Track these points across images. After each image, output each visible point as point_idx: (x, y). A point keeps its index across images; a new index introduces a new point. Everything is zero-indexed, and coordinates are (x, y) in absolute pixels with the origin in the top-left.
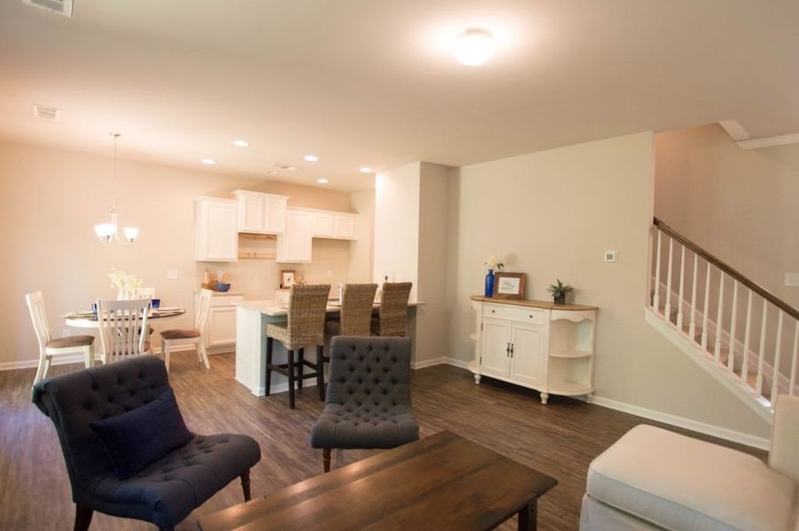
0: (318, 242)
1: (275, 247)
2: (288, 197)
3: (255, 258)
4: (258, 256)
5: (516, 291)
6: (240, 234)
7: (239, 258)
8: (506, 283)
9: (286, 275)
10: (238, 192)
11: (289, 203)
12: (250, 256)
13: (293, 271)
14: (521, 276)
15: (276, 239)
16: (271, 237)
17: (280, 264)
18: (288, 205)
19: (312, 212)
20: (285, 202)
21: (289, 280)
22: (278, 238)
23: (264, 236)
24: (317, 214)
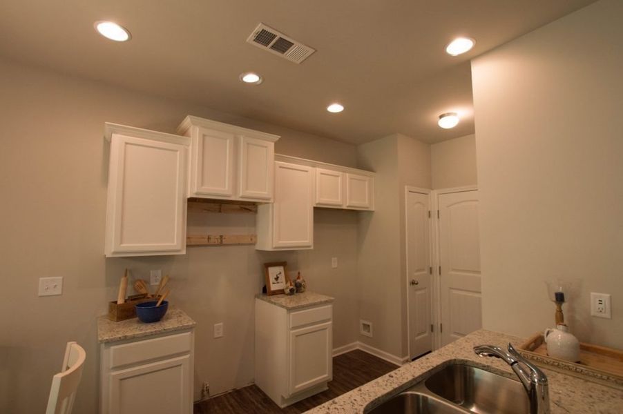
0: (322, 214)
1: (254, 224)
2: (277, 138)
3: (221, 244)
4: (226, 241)
6: (191, 201)
7: (188, 247)
9: (274, 272)
10: (188, 121)
11: (278, 148)
12: (212, 241)
13: (284, 265)
15: (256, 212)
16: (249, 208)
17: (262, 253)
18: (276, 151)
19: (313, 166)
20: (272, 145)
21: (277, 279)
22: (260, 208)
23: (237, 207)
24: (319, 170)
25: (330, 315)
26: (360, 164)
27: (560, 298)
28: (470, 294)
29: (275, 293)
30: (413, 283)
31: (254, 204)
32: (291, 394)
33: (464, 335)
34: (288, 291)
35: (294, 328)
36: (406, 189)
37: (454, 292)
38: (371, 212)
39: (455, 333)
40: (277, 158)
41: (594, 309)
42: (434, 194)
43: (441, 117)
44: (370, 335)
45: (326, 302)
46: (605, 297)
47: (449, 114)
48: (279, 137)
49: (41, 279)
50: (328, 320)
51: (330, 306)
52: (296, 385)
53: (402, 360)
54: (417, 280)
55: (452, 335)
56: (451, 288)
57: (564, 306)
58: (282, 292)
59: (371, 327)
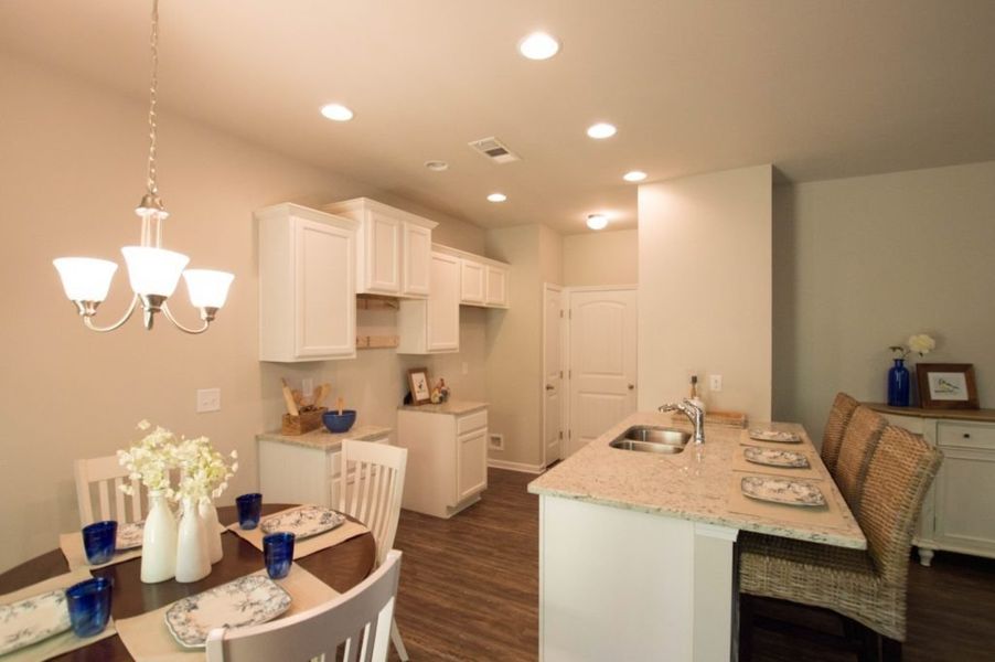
0: (466, 312)
1: (395, 323)
3: (368, 347)
4: (372, 344)
5: (963, 395)
6: (359, 296)
7: (358, 349)
8: (941, 382)
9: (418, 378)
10: (359, 202)
11: (435, 236)
12: (360, 343)
13: (424, 370)
14: (966, 369)
15: (398, 308)
16: (392, 304)
17: (403, 357)
18: (433, 240)
19: (459, 257)
20: (429, 231)
21: (420, 387)
22: (403, 304)
23: (382, 302)
24: (465, 262)
25: (485, 421)
26: (490, 252)
27: (694, 380)
28: (612, 397)
29: (421, 403)
30: (548, 388)
31: (396, 299)
32: (459, 500)
33: (594, 438)
34: (437, 399)
35: (461, 434)
36: (545, 285)
37: (583, 395)
38: (504, 310)
39: (584, 437)
40: (434, 248)
41: (713, 386)
42: (566, 291)
43: (590, 217)
44: (501, 448)
45: (484, 407)
46: (719, 377)
47: (599, 216)
48: (437, 224)
49: (200, 391)
50: (484, 426)
51: (485, 412)
52: (463, 491)
53: (538, 467)
54: (552, 385)
55: (581, 440)
56: (581, 392)
57: (696, 386)
58: (428, 401)
59: (502, 440)
